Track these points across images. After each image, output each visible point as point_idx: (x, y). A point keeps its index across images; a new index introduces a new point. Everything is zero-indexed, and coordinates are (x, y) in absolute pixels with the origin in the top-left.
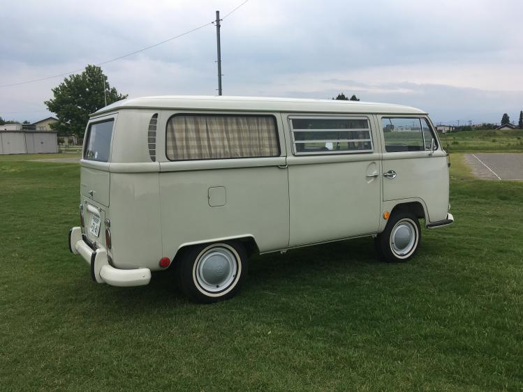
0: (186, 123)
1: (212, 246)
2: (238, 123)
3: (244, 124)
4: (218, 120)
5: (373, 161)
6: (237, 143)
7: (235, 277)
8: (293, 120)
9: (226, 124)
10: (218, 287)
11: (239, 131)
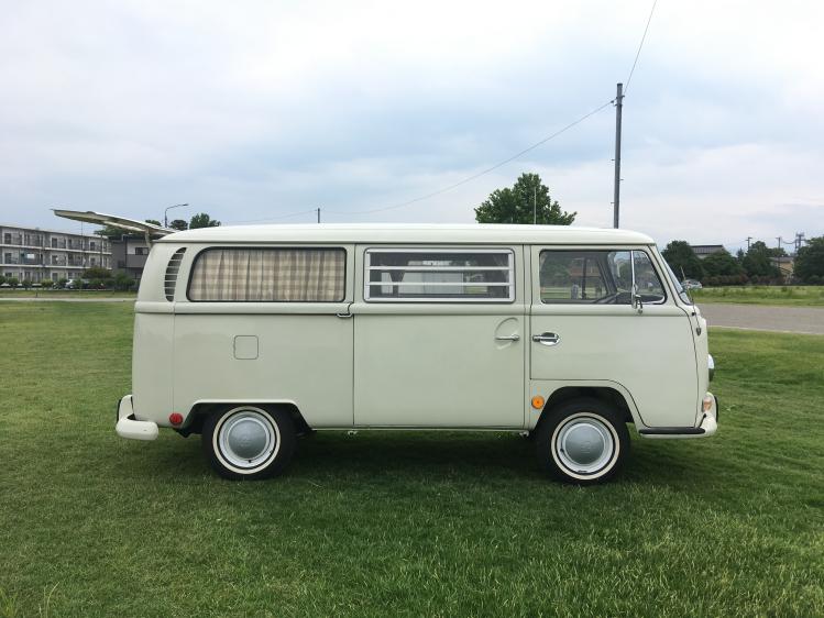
0: (222, 258)
1: (240, 409)
2: (293, 259)
3: (301, 259)
4: (266, 254)
5: (513, 315)
6: (288, 282)
7: (272, 453)
8: (372, 254)
9: (277, 259)
10: (250, 461)
11: (293, 268)
